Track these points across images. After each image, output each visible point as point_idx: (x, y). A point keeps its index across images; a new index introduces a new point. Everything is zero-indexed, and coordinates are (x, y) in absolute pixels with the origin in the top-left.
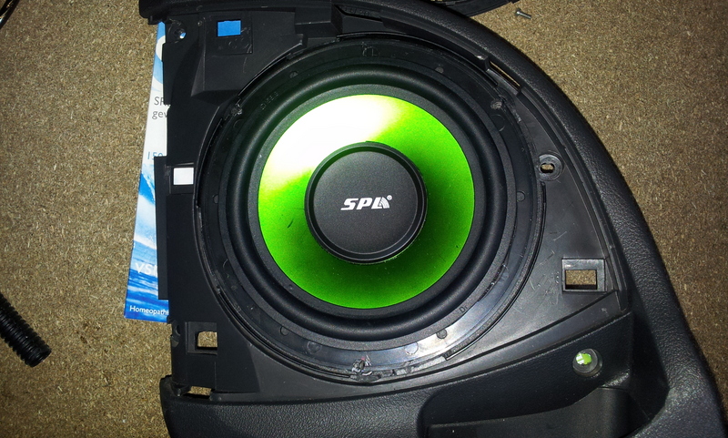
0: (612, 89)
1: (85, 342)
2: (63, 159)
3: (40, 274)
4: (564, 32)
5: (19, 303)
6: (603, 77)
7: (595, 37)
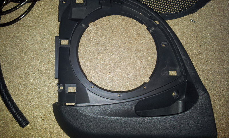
0: (221, 45)
1: (44, 121)
2: (42, 59)
3: (31, 97)
4: (205, 27)
5: (23, 106)
6: (218, 42)
7: (215, 29)
